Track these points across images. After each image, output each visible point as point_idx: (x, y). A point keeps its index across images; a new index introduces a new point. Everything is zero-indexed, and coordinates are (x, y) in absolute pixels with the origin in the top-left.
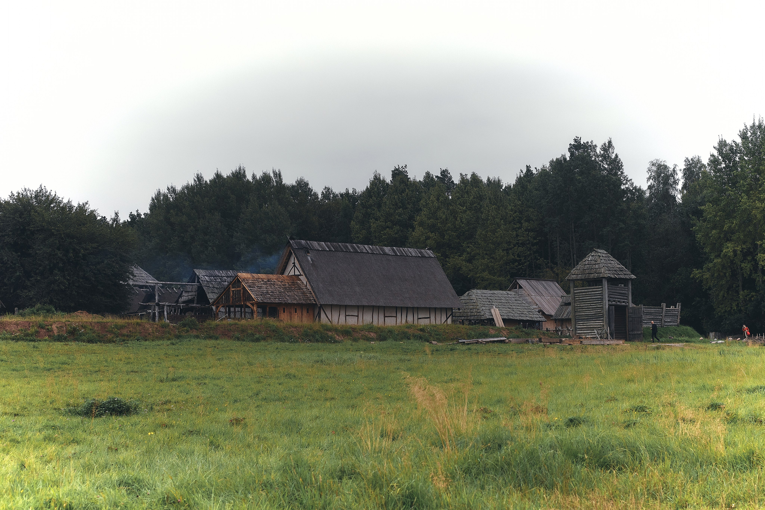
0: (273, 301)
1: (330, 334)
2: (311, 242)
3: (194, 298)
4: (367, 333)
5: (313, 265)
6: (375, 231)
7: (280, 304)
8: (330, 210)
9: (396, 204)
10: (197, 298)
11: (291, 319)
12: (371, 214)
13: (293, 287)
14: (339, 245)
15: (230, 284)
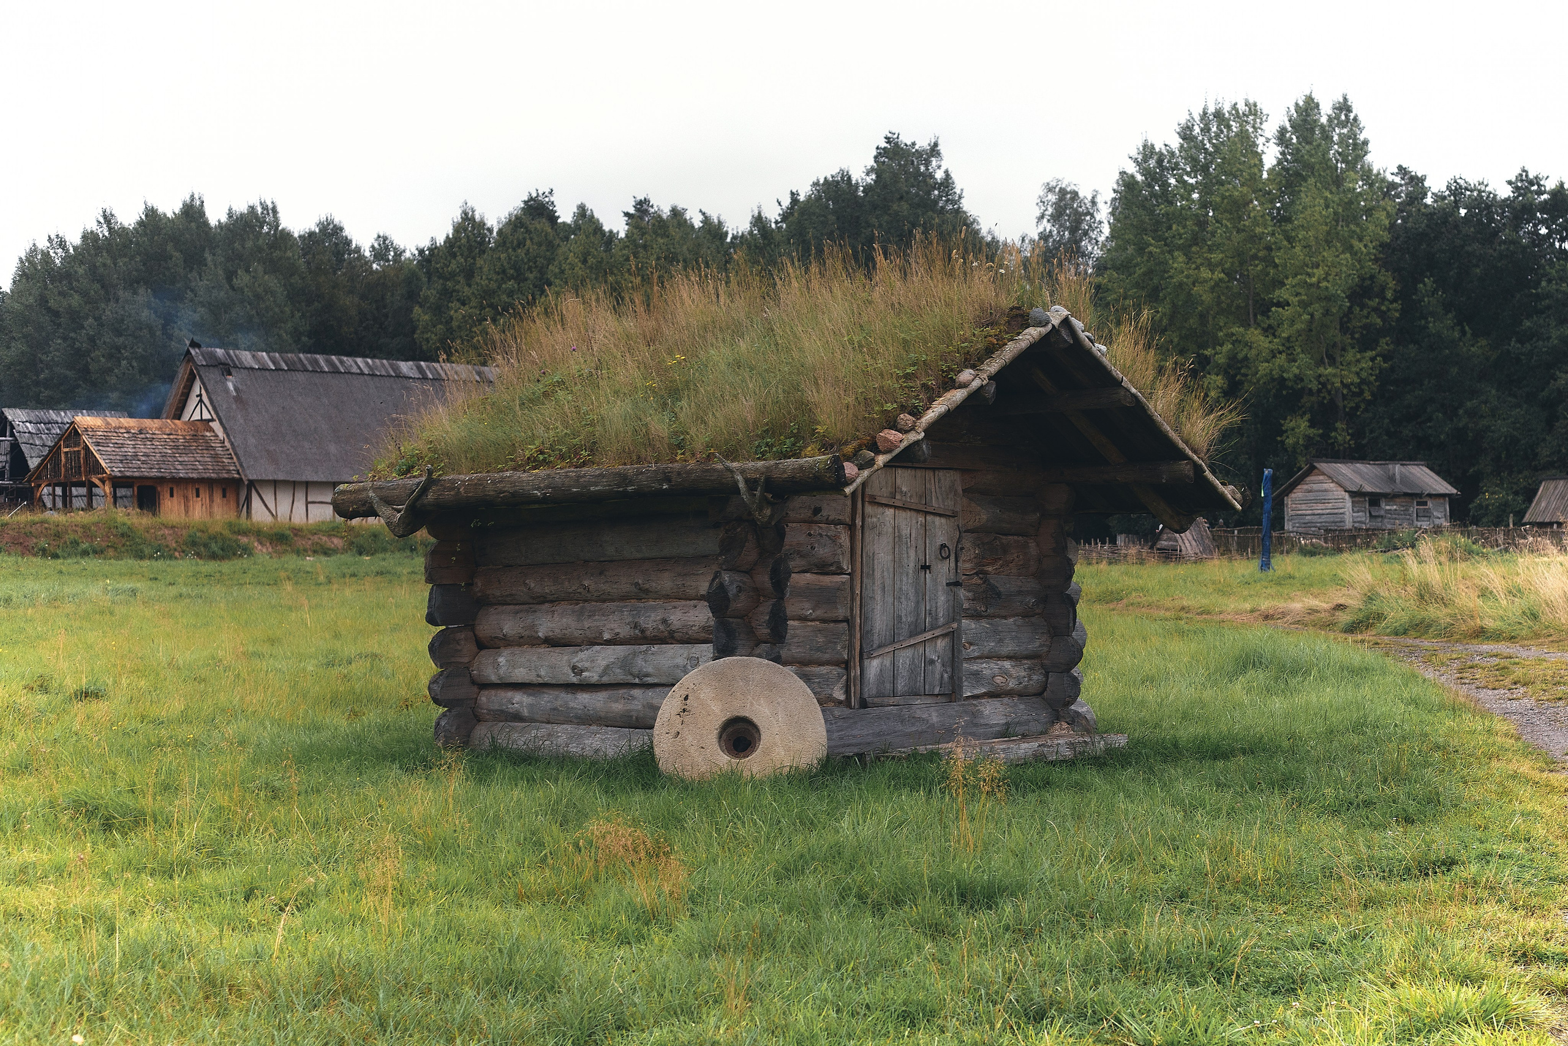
0: (146, 474)
1: (244, 540)
2: (237, 352)
3: (4, 467)
4: (324, 538)
5: (238, 399)
6: (459, 327)
7: (161, 480)
8: (384, 283)
9: (504, 272)
10: (10, 467)
11: (187, 512)
12: (454, 291)
13: (195, 444)
14: (300, 359)
15: (60, 440)
